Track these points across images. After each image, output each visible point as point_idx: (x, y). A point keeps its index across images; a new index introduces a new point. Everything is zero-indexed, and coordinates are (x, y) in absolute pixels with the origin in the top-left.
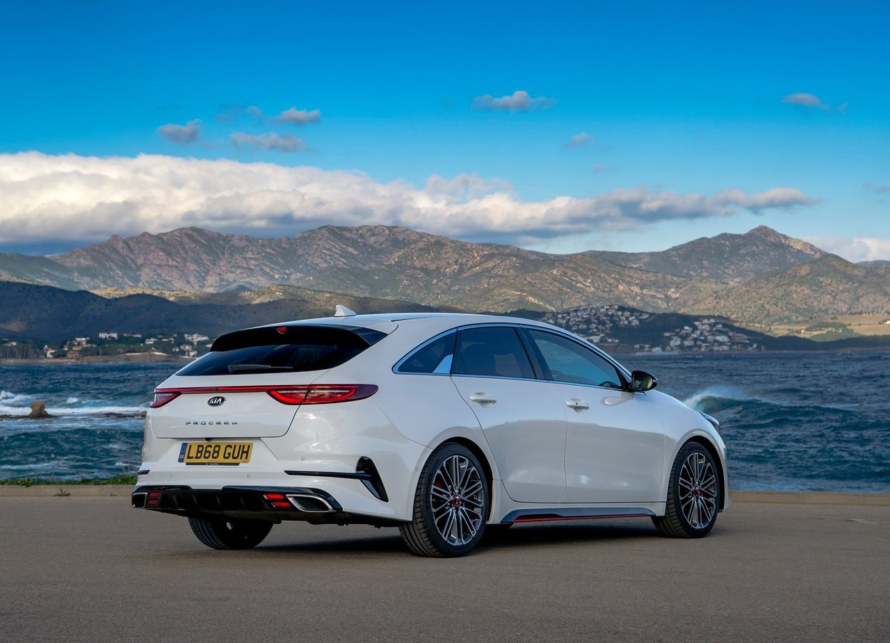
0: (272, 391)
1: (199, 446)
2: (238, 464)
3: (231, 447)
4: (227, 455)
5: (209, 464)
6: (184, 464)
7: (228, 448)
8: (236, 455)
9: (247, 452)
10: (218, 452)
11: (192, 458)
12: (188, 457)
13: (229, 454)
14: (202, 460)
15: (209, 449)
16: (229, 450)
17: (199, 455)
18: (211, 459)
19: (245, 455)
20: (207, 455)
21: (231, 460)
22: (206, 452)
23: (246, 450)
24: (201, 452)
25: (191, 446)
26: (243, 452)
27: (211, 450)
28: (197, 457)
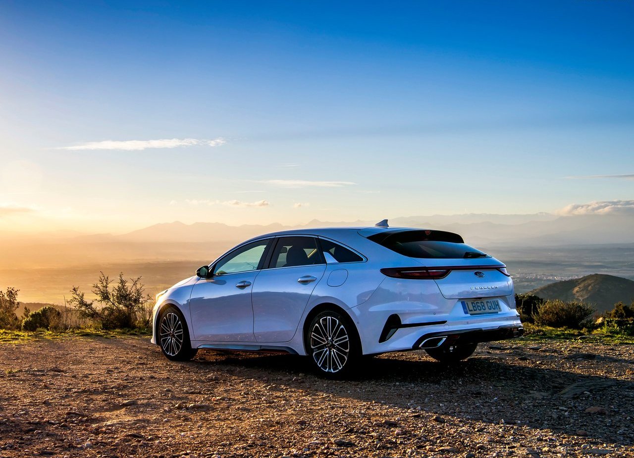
0: (498, 268)
1: (472, 303)
2: (497, 313)
4: (490, 308)
5: (483, 314)
6: (469, 315)
7: (488, 303)
8: (494, 307)
9: (498, 305)
10: (484, 306)
11: (472, 311)
12: (470, 311)
14: (478, 312)
15: (478, 304)
16: (489, 305)
17: (475, 308)
18: (482, 311)
19: (497, 307)
20: (479, 308)
21: (492, 311)
22: (478, 306)
24: (475, 306)
25: (467, 303)
26: (496, 305)
27: (480, 305)
28: (475, 310)
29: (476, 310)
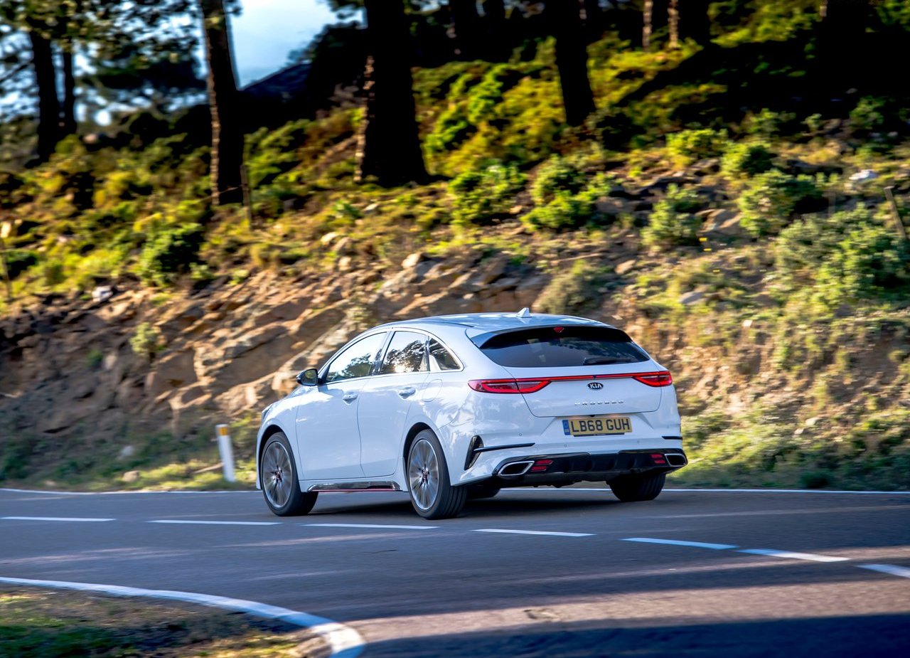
0: (636, 376)
1: (581, 422)
2: (623, 434)
3: (611, 421)
4: (610, 428)
5: (596, 435)
6: (572, 436)
7: (609, 422)
8: (618, 427)
9: (627, 424)
10: (601, 425)
11: (578, 431)
12: (574, 431)
13: (612, 426)
14: (588, 432)
15: (590, 423)
16: (610, 423)
17: (584, 428)
18: (596, 431)
19: (626, 426)
20: (591, 428)
21: (615, 431)
22: (589, 426)
23: (625, 422)
24: (585, 426)
25: (572, 422)
26: (624, 424)
27: (594, 424)
28: (582, 430)
29: (585, 430)
